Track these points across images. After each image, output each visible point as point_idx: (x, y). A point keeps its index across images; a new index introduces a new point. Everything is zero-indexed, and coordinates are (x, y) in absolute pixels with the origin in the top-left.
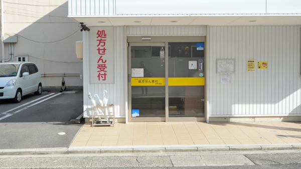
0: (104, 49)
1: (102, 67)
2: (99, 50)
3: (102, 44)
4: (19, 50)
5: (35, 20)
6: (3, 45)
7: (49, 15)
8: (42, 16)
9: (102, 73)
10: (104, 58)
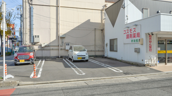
0: (151, 41)
1: (150, 47)
2: (150, 41)
3: (150, 39)
4: (66, 41)
5: (72, 28)
6: (60, 38)
7: (78, 27)
8: (75, 27)
9: (150, 49)
10: (151, 44)
